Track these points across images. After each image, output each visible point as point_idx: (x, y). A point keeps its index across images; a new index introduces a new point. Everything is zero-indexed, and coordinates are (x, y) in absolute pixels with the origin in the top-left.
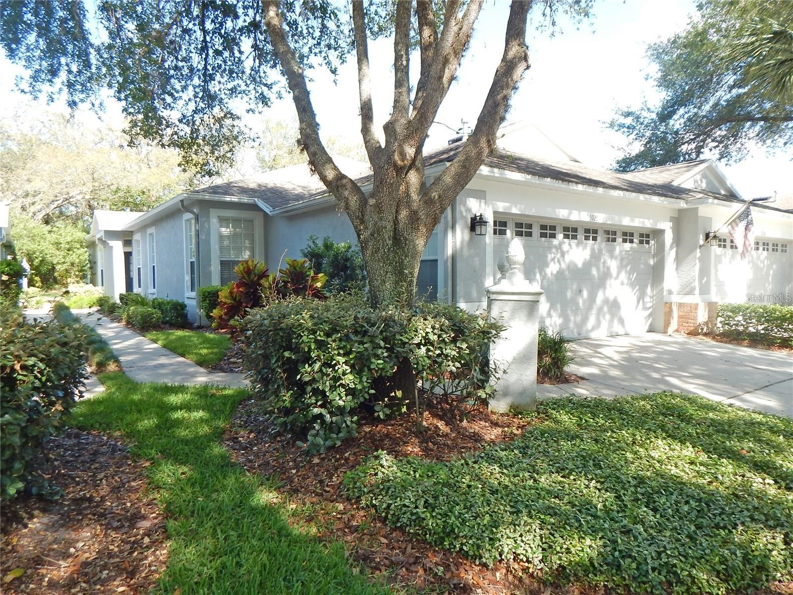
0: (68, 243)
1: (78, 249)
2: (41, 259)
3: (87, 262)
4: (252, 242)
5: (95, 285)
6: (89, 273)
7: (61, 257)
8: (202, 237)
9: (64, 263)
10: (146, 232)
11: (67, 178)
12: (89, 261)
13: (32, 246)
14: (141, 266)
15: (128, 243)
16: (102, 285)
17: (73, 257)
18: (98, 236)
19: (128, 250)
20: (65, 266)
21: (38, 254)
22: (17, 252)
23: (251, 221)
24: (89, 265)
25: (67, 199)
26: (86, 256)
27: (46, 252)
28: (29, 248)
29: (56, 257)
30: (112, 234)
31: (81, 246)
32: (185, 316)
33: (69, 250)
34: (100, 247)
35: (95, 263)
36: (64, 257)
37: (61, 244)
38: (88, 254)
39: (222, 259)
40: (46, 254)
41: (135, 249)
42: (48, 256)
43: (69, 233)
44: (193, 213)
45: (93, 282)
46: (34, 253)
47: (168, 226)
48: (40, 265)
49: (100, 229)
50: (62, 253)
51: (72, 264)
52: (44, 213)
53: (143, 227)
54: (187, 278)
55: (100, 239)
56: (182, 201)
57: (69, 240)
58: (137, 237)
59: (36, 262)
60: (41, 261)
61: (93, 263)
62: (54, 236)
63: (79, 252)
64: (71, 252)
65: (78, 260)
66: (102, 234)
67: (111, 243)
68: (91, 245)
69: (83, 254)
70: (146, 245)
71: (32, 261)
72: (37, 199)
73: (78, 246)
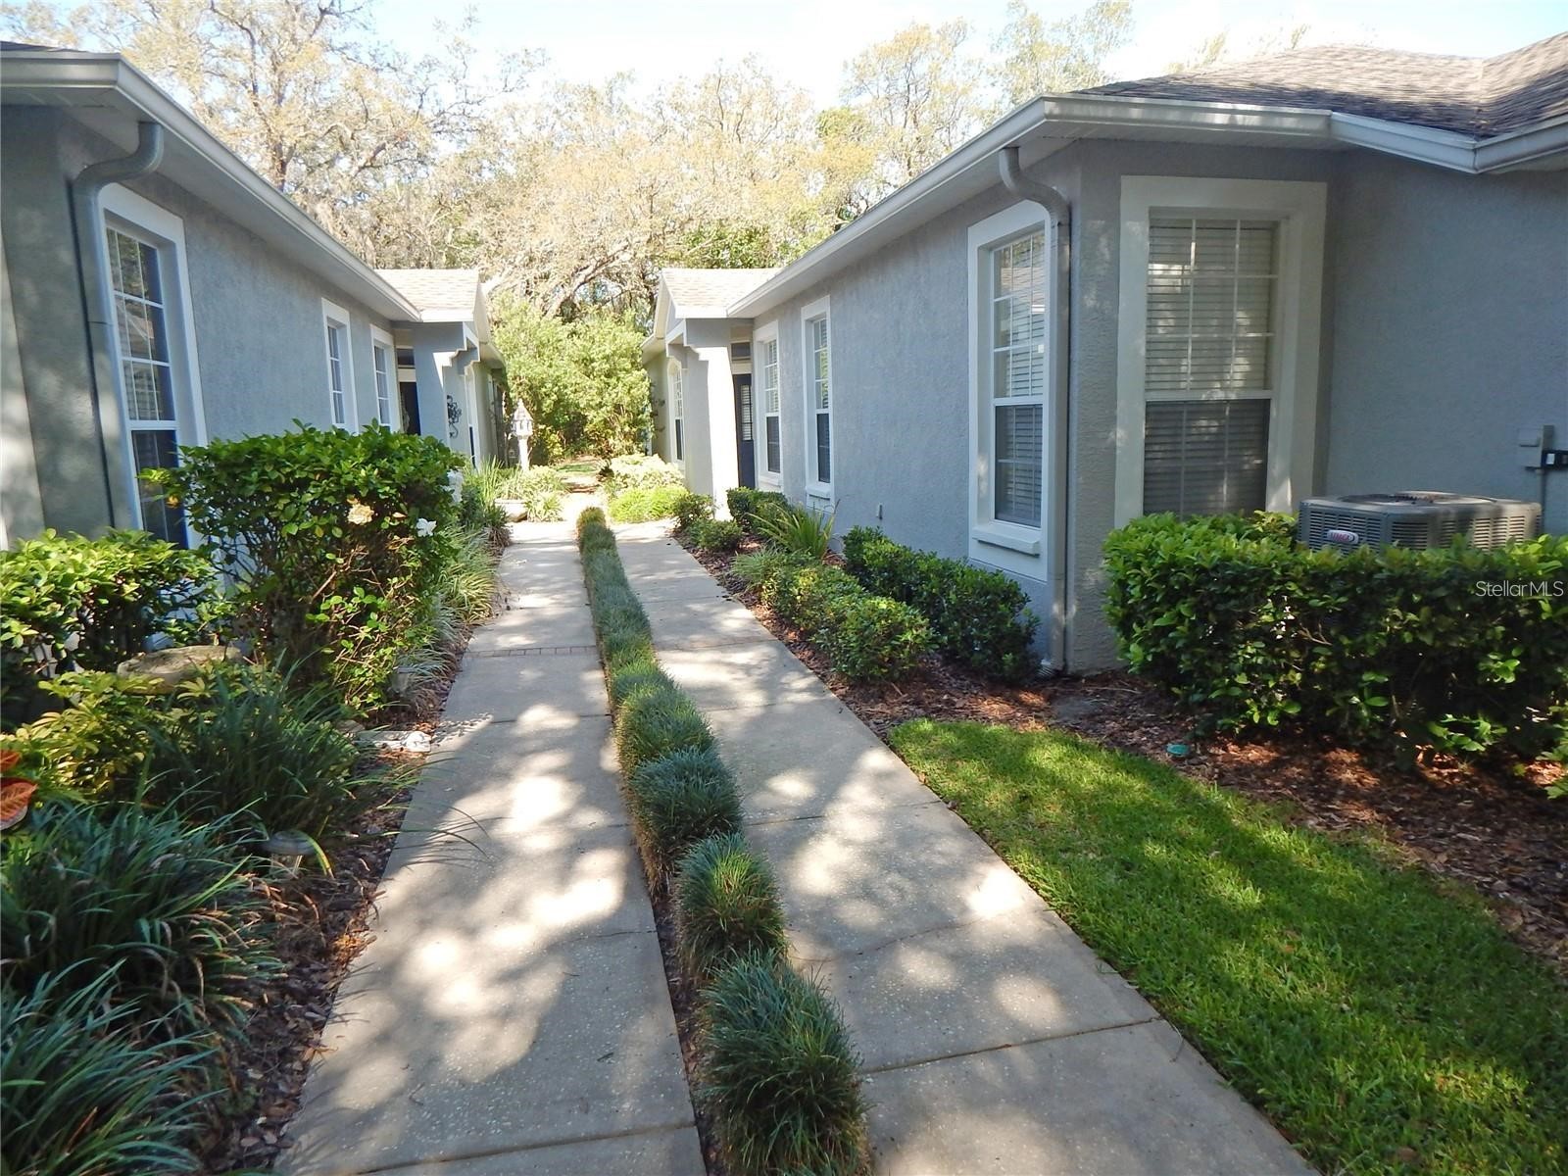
0: (607, 358)
1: (627, 371)
2: (555, 397)
3: (646, 402)
4: (1267, 320)
5: (664, 458)
6: (650, 427)
7: (594, 392)
8: (1087, 300)
9: (600, 406)
10: (797, 315)
11: (602, 213)
12: (650, 399)
13: (538, 370)
14: (779, 414)
15: (741, 351)
16: (679, 456)
17: (618, 393)
18: (670, 338)
19: (743, 369)
20: (603, 414)
21: (550, 385)
22: (510, 383)
23: (1268, 231)
24: (649, 409)
25: (603, 263)
26: (642, 390)
27: (565, 380)
28: (531, 374)
29: (585, 394)
30: (705, 329)
31: (633, 364)
32: (1022, 640)
33: (608, 376)
34: (673, 363)
35: (663, 403)
36: (600, 393)
37: (592, 361)
38: (647, 383)
39: (1155, 397)
40: (566, 387)
41: (758, 368)
42: (568, 391)
43: (609, 336)
44: (1048, 200)
45: (659, 449)
46: (543, 385)
47: (893, 285)
48: (555, 411)
49: (678, 315)
50: (596, 383)
51: (617, 407)
52: (561, 297)
53: (787, 302)
54: (981, 468)
55: (677, 346)
56: (1013, 150)
57: (608, 352)
58: (766, 333)
59: (547, 405)
60: (557, 403)
61: (658, 401)
62: (578, 342)
63: (630, 379)
64: (613, 380)
65: (627, 399)
66: (681, 329)
67: (705, 353)
68: (654, 362)
69: (635, 384)
70: (797, 353)
71: (540, 404)
72: (549, 267)
73: (628, 366)
